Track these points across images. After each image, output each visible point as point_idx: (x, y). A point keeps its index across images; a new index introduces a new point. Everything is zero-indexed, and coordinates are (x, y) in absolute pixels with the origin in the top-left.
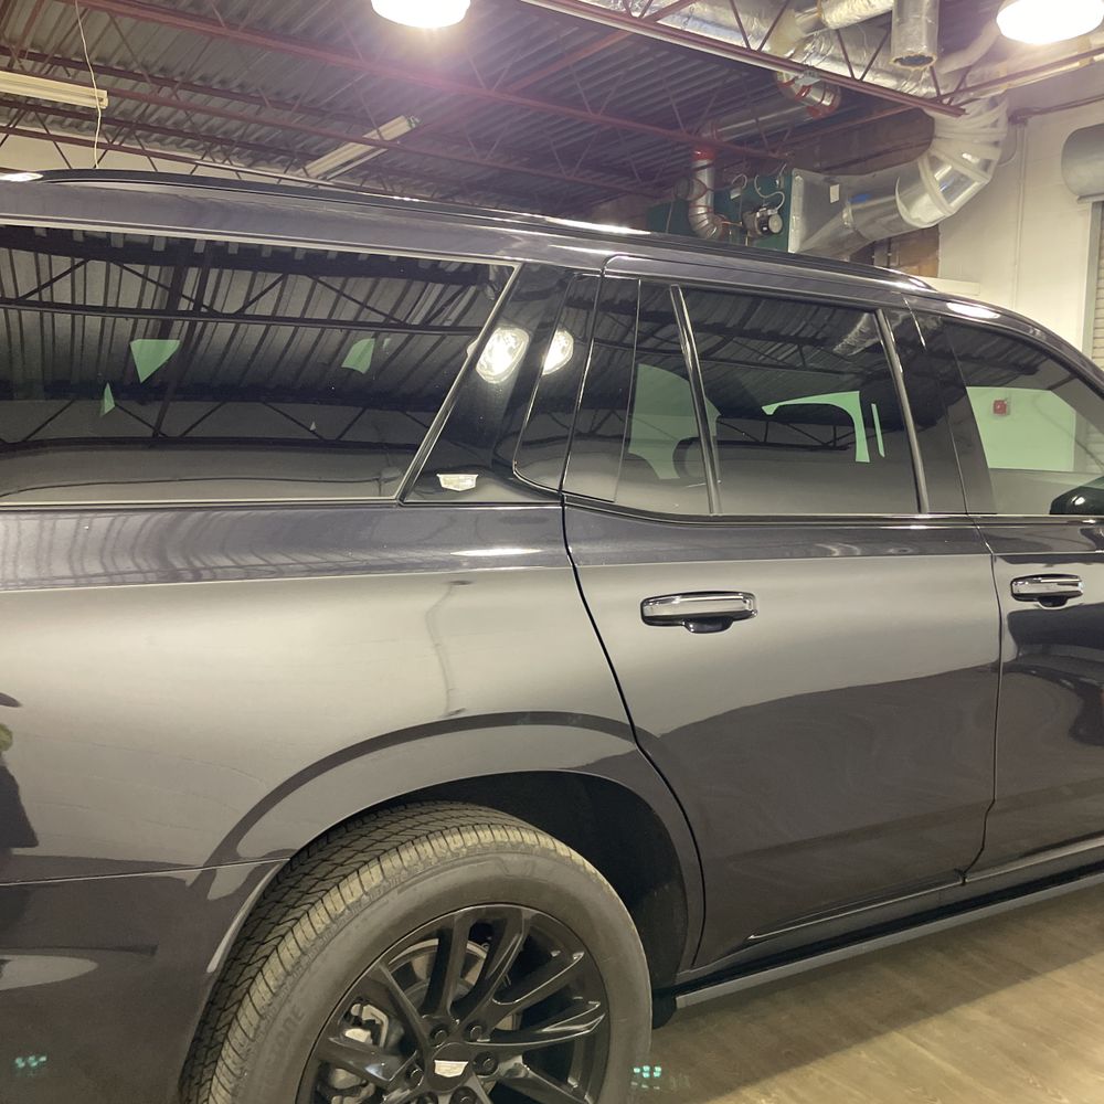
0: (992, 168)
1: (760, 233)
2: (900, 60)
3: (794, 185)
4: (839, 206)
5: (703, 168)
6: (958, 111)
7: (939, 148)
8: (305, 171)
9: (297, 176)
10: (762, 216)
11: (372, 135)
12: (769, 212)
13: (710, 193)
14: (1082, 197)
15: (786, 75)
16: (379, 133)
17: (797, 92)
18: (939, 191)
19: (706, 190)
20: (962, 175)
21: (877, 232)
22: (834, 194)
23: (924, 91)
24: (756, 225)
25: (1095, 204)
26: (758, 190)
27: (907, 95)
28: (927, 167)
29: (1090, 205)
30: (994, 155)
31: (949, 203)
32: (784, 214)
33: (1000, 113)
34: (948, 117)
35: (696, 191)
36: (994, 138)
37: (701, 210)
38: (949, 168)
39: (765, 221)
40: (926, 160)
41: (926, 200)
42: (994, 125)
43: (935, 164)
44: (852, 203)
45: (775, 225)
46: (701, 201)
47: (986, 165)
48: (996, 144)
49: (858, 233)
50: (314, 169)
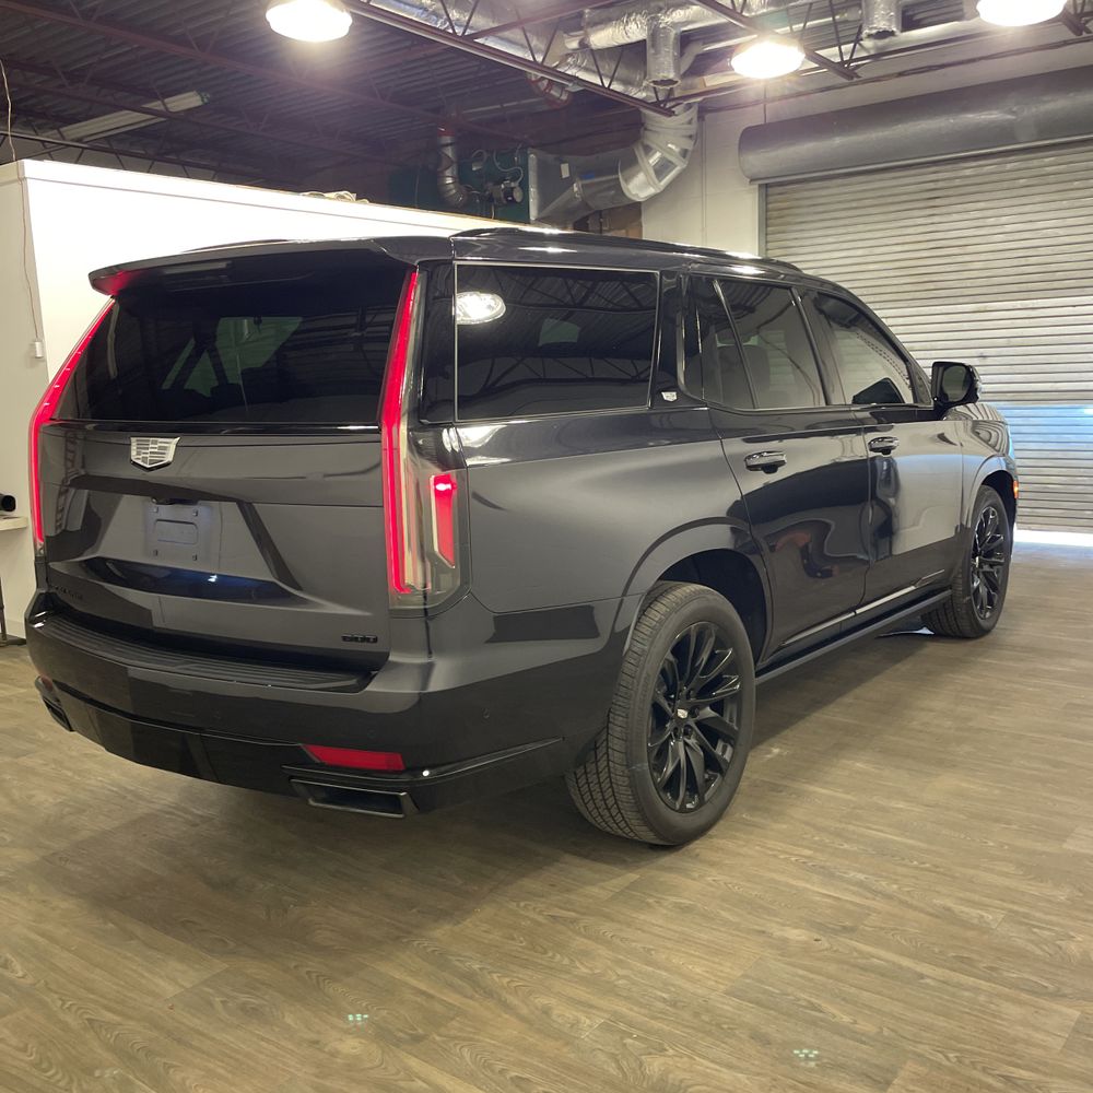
0: (688, 156)
1: (505, 202)
2: (654, 82)
3: (530, 161)
4: (569, 182)
5: (447, 145)
6: (670, 113)
7: (651, 139)
8: (60, 133)
9: (48, 137)
10: (506, 187)
11: (156, 105)
12: (513, 185)
13: (455, 166)
14: (752, 180)
15: (534, 74)
16: (164, 104)
17: (542, 89)
18: (652, 172)
19: (452, 162)
20: (670, 162)
21: (600, 203)
22: (565, 171)
23: (642, 95)
24: (502, 196)
25: (760, 186)
26: (497, 164)
27: (632, 98)
28: (642, 152)
29: (757, 186)
30: (689, 145)
31: (660, 181)
32: (525, 187)
33: (693, 113)
34: (658, 115)
35: (445, 163)
36: (688, 134)
37: (449, 181)
38: (658, 155)
39: (509, 192)
40: (641, 148)
41: (641, 177)
42: (690, 122)
43: (648, 150)
44: (581, 179)
45: (518, 196)
46: (448, 173)
47: (684, 153)
48: (690, 137)
49: (587, 204)
50: (69, 133)
